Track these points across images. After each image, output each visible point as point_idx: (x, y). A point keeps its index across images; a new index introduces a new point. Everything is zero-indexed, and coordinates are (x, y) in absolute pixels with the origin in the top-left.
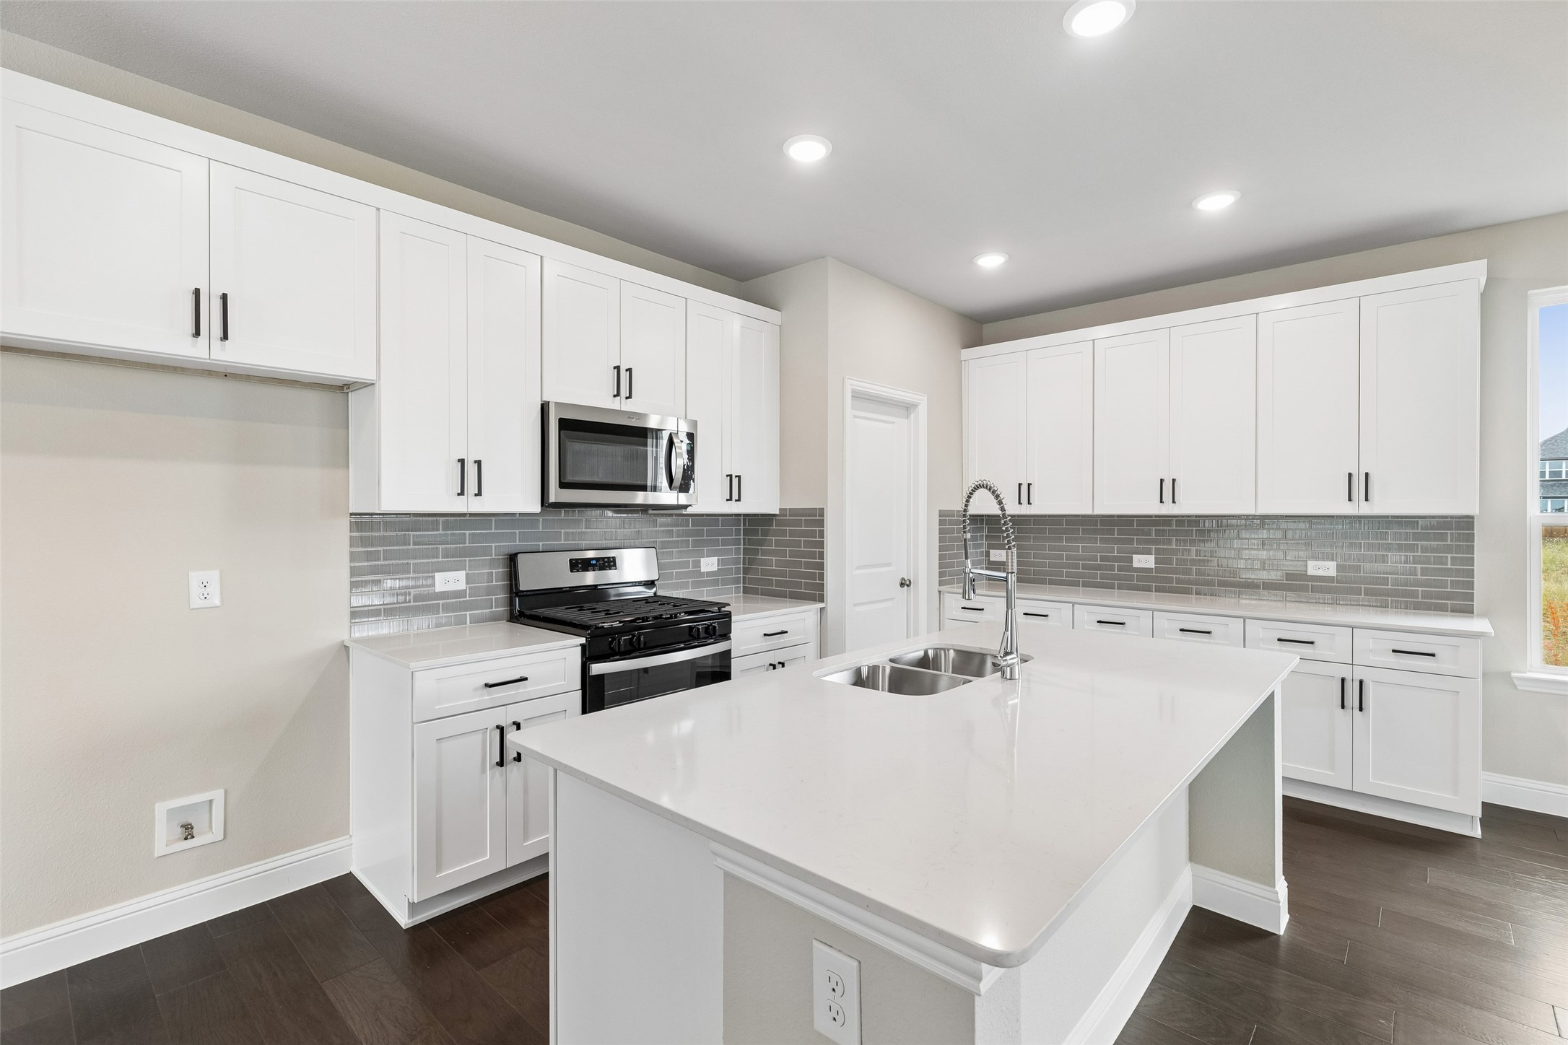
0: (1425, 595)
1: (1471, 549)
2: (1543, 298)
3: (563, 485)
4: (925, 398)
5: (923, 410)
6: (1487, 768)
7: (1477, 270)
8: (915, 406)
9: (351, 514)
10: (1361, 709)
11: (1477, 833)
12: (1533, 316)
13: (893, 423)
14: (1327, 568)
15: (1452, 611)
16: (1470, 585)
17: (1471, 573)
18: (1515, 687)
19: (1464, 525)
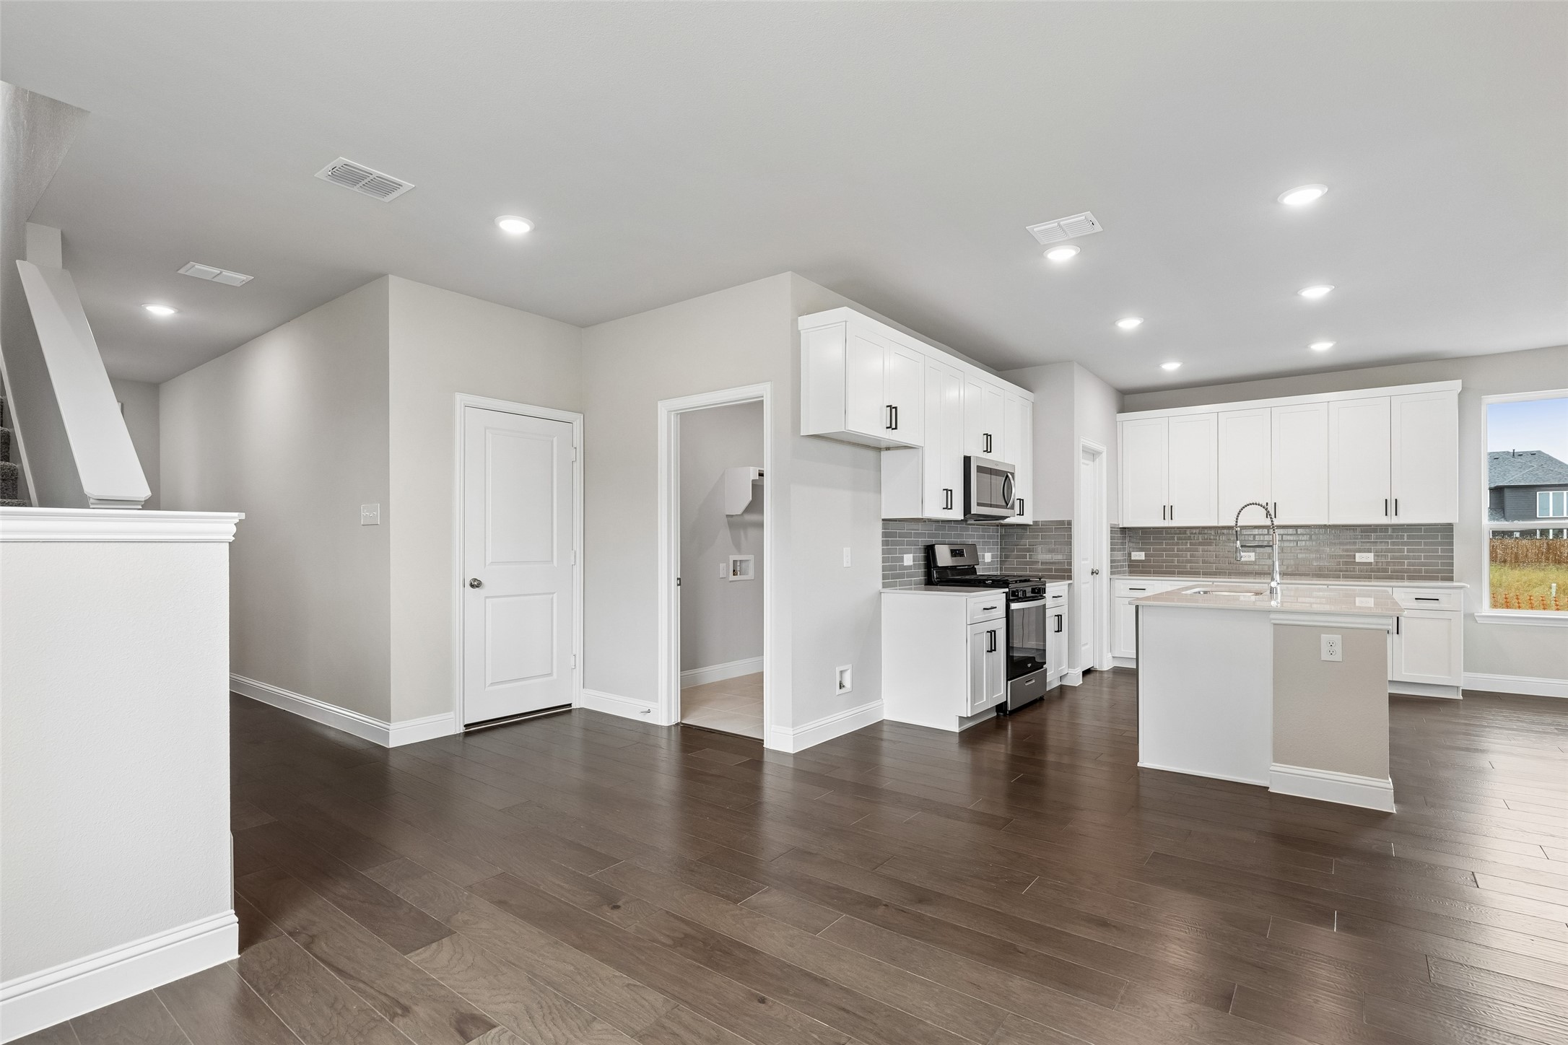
0: (1426, 571)
1: (1451, 544)
2: (1489, 399)
3: (979, 504)
4: (1105, 448)
5: (1104, 455)
6: (1465, 670)
7: (1457, 385)
8: (1099, 453)
9: (883, 520)
10: (1398, 633)
11: (1461, 697)
12: (1484, 408)
13: (1087, 465)
14: (1368, 557)
15: (1441, 580)
16: (1452, 564)
17: (1452, 558)
18: (1477, 622)
19: (1447, 529)
